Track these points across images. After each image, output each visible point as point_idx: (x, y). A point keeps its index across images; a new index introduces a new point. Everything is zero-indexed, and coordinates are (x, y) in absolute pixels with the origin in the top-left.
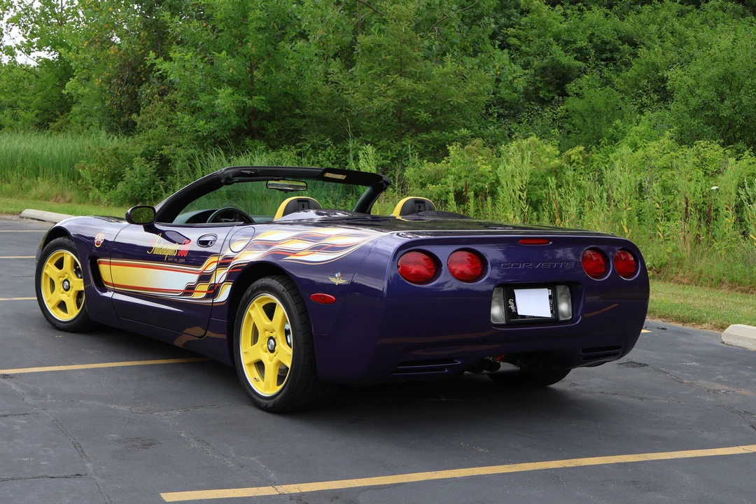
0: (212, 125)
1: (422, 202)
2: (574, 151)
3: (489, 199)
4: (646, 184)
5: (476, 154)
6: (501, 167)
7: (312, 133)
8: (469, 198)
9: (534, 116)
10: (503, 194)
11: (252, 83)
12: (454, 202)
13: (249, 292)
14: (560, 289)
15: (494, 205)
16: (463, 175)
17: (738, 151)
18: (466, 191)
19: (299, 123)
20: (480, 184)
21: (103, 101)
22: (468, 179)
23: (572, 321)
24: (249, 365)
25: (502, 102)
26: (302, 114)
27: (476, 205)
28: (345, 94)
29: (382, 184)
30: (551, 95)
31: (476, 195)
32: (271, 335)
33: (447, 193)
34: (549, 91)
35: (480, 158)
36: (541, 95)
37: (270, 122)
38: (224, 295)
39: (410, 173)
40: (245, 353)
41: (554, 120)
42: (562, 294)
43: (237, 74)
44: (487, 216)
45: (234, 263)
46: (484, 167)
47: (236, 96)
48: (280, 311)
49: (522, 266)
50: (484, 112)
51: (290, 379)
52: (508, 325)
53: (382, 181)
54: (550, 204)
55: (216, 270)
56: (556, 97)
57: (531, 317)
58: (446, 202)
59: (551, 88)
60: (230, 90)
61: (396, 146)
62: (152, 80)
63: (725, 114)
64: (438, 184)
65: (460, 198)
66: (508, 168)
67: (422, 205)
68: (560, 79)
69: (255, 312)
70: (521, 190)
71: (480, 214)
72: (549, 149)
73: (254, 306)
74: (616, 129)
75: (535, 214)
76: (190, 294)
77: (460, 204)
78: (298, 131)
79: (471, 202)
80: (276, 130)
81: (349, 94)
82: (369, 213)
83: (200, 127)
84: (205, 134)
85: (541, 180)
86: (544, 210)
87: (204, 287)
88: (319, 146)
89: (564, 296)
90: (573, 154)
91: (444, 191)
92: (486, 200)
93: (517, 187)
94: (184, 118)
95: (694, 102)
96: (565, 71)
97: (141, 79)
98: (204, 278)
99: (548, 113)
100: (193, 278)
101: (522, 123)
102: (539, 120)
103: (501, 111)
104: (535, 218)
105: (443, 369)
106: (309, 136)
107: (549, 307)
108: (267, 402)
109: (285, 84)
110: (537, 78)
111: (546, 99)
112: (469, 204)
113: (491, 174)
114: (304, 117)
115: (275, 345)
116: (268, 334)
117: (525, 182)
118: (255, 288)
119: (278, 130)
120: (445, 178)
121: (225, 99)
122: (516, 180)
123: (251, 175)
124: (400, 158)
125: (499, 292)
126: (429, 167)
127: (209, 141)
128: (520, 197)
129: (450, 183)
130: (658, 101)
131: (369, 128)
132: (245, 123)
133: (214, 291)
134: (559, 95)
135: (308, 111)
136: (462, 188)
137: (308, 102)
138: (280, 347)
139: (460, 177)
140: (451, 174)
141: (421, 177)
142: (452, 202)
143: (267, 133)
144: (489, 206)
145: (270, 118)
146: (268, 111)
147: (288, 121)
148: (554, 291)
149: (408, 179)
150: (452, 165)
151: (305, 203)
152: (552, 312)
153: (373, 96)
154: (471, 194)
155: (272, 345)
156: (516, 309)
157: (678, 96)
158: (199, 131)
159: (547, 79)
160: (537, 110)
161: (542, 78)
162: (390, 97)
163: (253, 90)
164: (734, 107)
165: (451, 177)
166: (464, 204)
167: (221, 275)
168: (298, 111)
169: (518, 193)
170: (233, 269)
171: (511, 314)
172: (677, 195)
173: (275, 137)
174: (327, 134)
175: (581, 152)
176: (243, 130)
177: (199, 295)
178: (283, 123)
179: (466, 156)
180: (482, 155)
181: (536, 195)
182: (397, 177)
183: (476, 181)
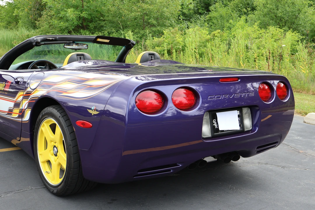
0: (67, 24)
1: (153, 54)
2: (216, 32)
3: (182, 52)
4: (249, 45)
5: (175, 34)
6: (187, 39)
7: (108, 27)
8: (173, 53)
9: (197, 19)
10: (188, 51)
11: (83, 7)
12: (167, 55)
13: (40, 116)
14: (245, 111)
15: (184, 55)
16: (170, 43)
17: (285, 31)
18: (172, 49)
19: (103, 23)
20: (178, 47)
21: (28, 18)
22: (173, 45)
23: (252, 131)
24: (43, 162)
25: (184, 14)
26: (104, 19)
27: (176, 55)
28: (121, 11)
29: (130, 45)
30: (203, 11)
31: (176, 51)
32: (55, 144)
33: (164, 50)
34: (202, 10)
35: (177, 35)
36: (200, 12)
37: (91, 23)
38: (27, 117)
39: (148, 42)
40: (41, 155)
41: (205, 21)
42: (246, 113)
43: (76, 3)
44: (181, 60)
45: (32, 96)
46: (179, 39)
47: (76, 12)
48: (58, 129)
49: (222, 97)
50: (177, 18)
51: (66, 176)
52: (213, 137)
53: (130, 43)
54: (208, 54)
55: (22, 100)
56: (206, 12)
57: (227, 131)
58: (164, 54)
59: (203, 9)
60: (72, 9)
61: (142, 32)
62: (47, 8)
63: (280, 15)
64: (160, 47)
65: (169, 52)
66: (190, 39)
67: (153, 56)
68: (206, 5)
69: (45, 128)
70: (195, 48)
71: (178, 59)
72: (204, 31)
73: (44, 125)
74: (230, 24)
75: (201, 59)
76: (11, 114)
77: (169, 55)
78: (102, 26)
79: (174, 54)
80: (93, 26)
81: (122, 11)
82: (124, 62)
83: (61, 25)
84: (64, 28)
85: (203, 44)
86: (204, 57)
87: (17, 111)
88: (111, 32)
89: (247, 114)
90: (216, 33)
91: (162, 50)
92: (180, 53)
93: (193, 48)
94: (55, 22)
95: (266, 10)
96: (209, 2)
97: (43, 8)
98: (17, 105)
99: (202, 18)
100: (12, 105)
101: (192, 22)
102: (199, 21)
103: (184, 18)
104: (201, 60)
105: (169, 170)
106: (107, 28)
107: (238, 123)
108: (54, 189)
109: (96, 7)
110: (198, 5)
111: (202, 13)
112: (173, 55)
113: (182, 42)
114: (104, 21)
115: (57, 151)
116: (53, 144)
117: (197, 45)
118: (44, 113)
119: (94, 26)
120: (163, 44)
121: (71, 13)
122: (193, 45)
123: (52, 40)
124: (143, 37)
125: (206, 115)
126: (156, 39)
127: (66, 31)
128: (195, 51)
129: (166, 47)
130: (250, 11)
131: (131, 25)
132: (80, 23)
133: (22, 114)
134: (207, 11)
135: (106, 18)
136: (170, 48)
137: (106, 14)
138: (59, 153)
139: (169, 44)
140: (166, 42)
141: (153, 44)
142: (166, 54)
143: (90, 28)
144: (182, 56)
145: (91, 21)
146: (90, 18)
147: (98, 22)
148: (241, 112)
149: (147, 45)
150: (166, 39)
151: (82, 57)
152: (240, 126)
153: (132, 11)
154: (174, 51)
155: (55, 151)
156: (218, 126)
157: (258, 8)
158: (61, 27)
159: (202, 5)
160: (198, 17)
161: (200, 4)
162: (139, 12)
163: (83, 9)
164: (283, 12)
165: (166, 44)
166: (171, 55)
167: (25, 104)
168: (102, 18)
169: (194, 50)
170: (31, 100)
171: (215, 130)
172: (263, 49)
173: (93, 29)
174: (114, 27)
175: (219, 33)
176: (80, 26)
177: (15, 115)
178: (96, 23)
179: (171, 35)
180: (178, 34)
181: (201, 51)
182: (143, 44)
183: (176, 45)
